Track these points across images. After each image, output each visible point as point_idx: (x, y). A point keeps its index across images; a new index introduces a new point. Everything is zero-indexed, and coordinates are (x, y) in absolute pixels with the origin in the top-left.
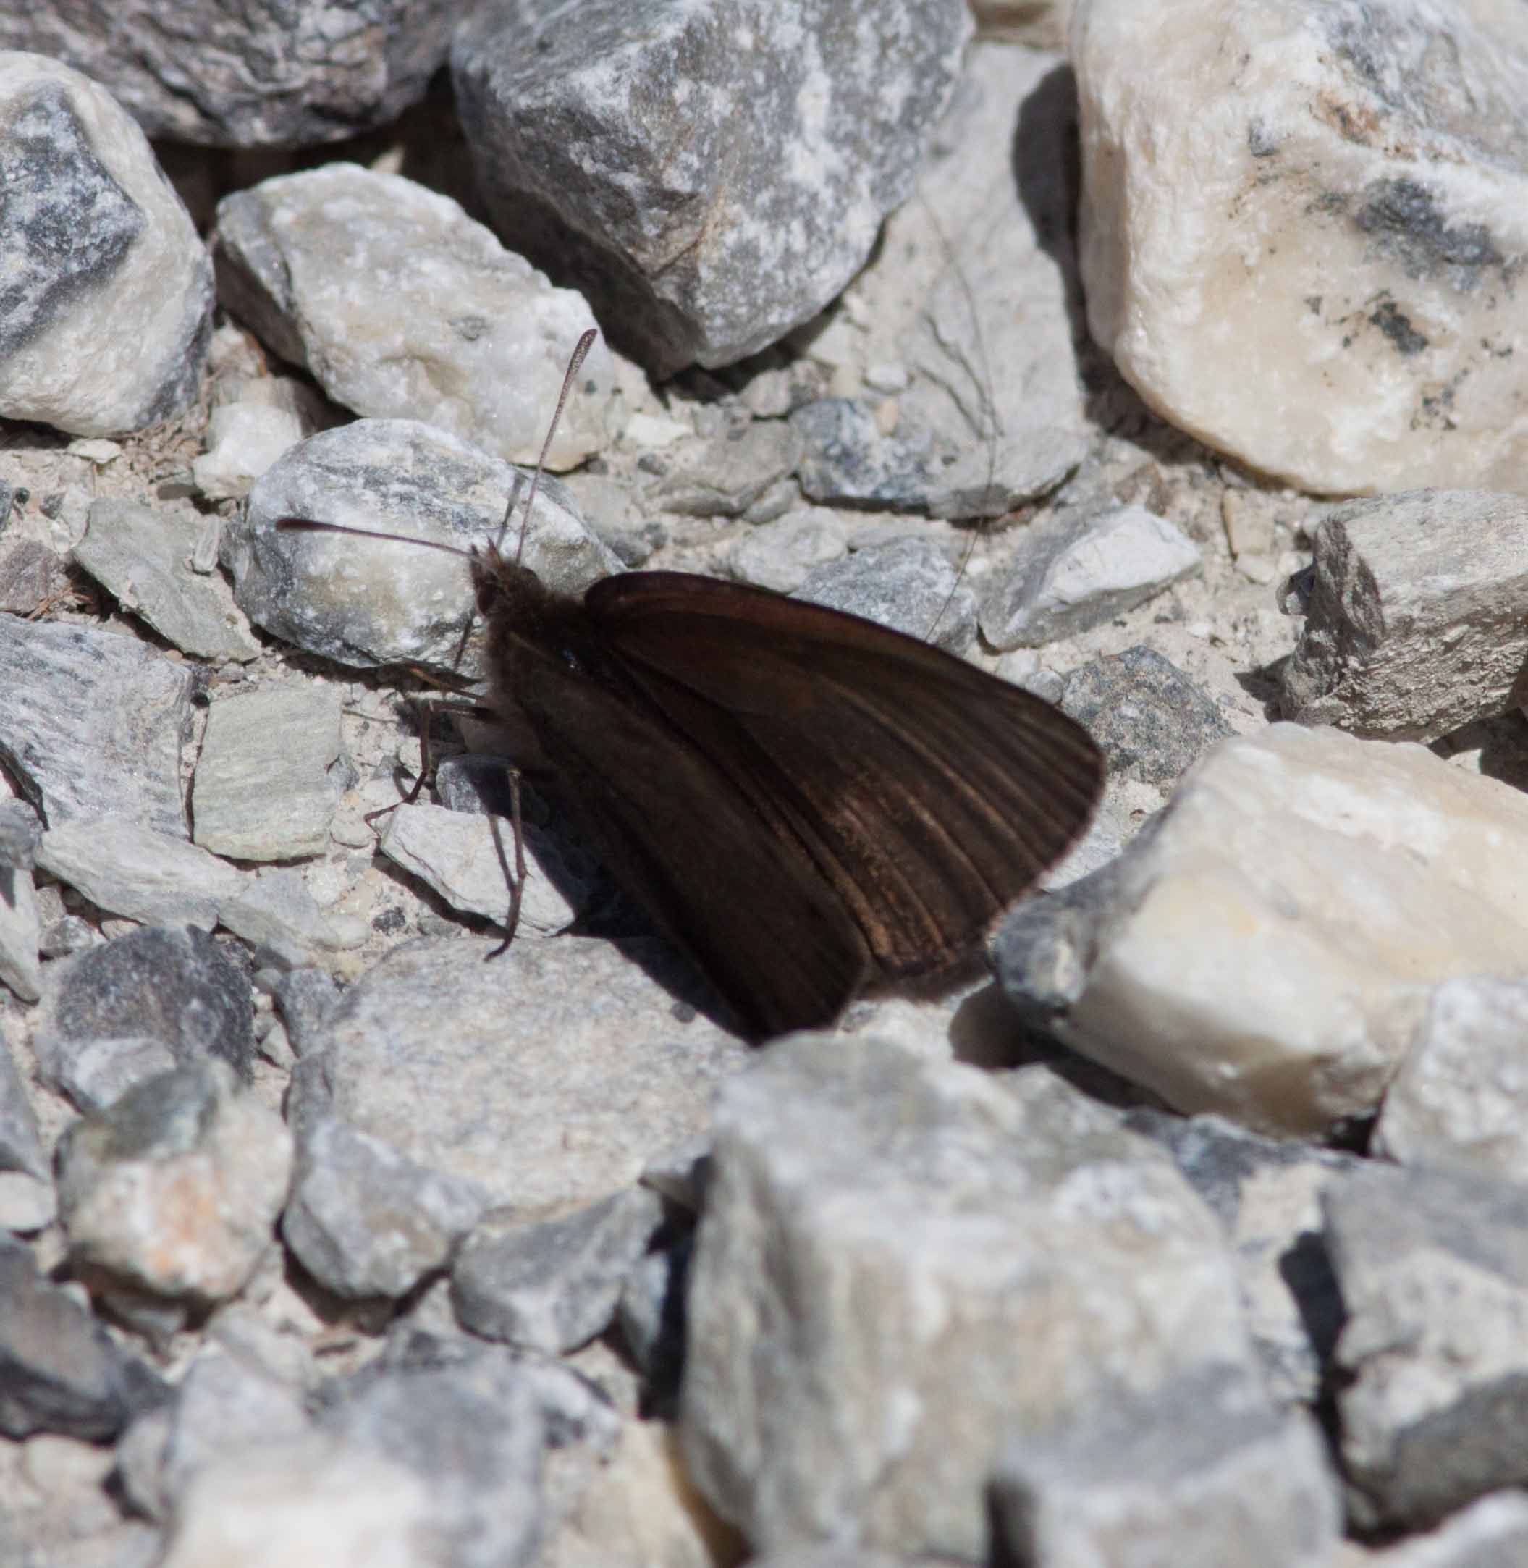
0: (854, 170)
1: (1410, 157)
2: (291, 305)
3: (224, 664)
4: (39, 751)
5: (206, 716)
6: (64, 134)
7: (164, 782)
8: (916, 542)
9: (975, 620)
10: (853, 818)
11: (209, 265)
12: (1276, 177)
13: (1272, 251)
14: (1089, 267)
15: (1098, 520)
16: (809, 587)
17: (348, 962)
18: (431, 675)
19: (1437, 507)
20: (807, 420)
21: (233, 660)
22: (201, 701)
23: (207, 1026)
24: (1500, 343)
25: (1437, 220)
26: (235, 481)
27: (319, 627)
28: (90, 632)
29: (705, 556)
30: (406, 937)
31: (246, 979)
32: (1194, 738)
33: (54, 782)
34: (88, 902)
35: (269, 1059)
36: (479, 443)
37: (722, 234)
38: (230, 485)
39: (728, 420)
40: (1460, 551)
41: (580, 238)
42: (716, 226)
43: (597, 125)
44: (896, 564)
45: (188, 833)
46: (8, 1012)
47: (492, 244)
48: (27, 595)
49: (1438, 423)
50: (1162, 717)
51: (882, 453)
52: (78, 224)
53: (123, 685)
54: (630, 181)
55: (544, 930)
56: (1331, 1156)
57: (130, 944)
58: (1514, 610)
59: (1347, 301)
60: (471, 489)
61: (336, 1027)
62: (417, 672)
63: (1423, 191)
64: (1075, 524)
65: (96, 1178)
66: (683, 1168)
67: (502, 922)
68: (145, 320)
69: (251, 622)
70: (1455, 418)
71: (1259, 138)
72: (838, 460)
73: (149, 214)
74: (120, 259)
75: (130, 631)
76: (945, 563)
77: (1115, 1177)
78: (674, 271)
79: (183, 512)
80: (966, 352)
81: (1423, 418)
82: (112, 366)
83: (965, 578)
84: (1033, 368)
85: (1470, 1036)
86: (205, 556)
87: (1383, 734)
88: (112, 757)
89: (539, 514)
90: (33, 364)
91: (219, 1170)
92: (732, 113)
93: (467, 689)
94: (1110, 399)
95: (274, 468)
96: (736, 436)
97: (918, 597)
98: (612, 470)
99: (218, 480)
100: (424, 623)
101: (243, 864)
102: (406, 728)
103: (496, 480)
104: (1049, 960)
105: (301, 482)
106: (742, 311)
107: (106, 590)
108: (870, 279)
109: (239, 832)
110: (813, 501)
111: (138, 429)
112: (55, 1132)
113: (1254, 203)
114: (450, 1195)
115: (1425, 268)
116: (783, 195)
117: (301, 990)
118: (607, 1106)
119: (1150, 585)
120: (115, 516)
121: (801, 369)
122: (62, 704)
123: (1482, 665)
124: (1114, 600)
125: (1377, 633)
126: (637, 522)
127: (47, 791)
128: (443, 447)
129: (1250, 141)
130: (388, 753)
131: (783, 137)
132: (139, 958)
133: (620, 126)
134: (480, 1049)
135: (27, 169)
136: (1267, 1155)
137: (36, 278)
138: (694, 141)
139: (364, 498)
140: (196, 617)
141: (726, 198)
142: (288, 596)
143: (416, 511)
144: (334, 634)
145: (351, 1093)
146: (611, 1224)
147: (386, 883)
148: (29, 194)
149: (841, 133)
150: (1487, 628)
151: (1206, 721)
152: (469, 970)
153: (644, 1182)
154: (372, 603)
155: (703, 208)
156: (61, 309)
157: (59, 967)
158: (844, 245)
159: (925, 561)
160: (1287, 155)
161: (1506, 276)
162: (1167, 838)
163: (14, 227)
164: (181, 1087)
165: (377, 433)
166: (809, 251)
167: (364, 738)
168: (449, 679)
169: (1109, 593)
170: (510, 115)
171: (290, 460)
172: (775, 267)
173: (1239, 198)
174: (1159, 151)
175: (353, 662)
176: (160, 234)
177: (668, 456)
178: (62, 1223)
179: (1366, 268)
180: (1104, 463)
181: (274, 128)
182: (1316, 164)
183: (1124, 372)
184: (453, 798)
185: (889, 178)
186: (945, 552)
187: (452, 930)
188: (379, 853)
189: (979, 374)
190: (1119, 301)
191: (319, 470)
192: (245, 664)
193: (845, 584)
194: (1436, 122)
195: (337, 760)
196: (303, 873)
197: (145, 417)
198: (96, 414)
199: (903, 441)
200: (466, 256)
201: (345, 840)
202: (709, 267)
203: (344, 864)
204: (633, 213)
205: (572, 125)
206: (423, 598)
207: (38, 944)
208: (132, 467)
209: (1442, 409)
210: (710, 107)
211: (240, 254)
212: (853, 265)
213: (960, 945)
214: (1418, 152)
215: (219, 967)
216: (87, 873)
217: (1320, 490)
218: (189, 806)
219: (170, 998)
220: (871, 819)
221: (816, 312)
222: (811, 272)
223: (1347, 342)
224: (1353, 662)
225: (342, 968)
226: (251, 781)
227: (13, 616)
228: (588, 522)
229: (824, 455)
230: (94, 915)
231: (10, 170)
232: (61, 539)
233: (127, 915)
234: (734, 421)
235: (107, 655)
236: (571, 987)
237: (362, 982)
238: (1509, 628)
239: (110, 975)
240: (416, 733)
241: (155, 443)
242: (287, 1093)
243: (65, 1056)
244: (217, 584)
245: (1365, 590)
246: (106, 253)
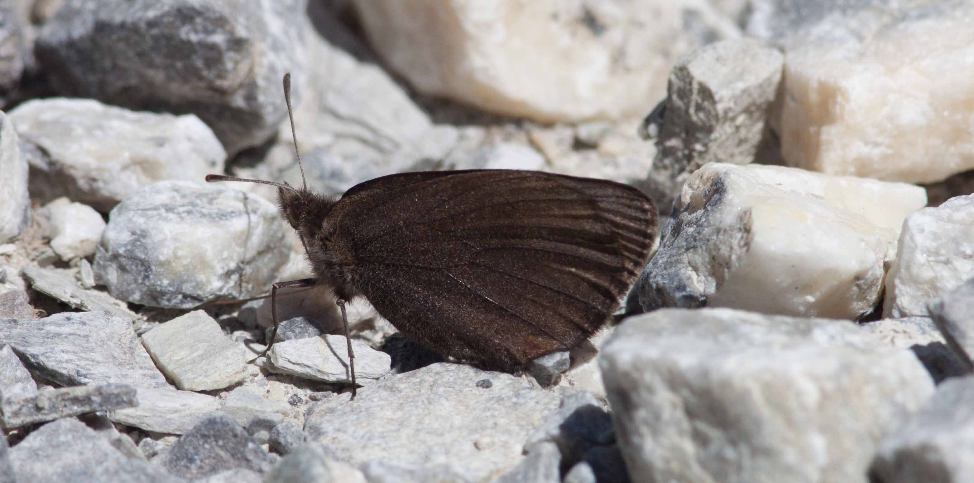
4: (83, 372)
26: (78, 245)
27: (171, 289)
28: (72, 314)
30: (309, 405)
34: (149, 432)
37: (262, 60)
40: (739, 70)
42: (258, 56)
43: (196, 12)
53: (104, 332)
54: (218, 38)
60: (215, 202)
61: (319, 440)
69: (128, 304)
78: (242, 88)
86: (89, 279)
88: (119, 364)
99: (70, 247)
100: (222, 272)
101: (214, 393)
109: (205, 377)
117: (286, 433)
118: (483, 428)
122: (81, 349)
125: (713, 122)
128: (188, 188)
133: (211, 7)
134: (401, 425)
141: (258, 41)
142: (151, 277)
143: (198, 217)
144: (179, 292)
147: (282, 386)
150: (751, 115)
155: (252, 46)
157: (157, 460)
165: (153, 190)
202: (261, 79)
203: (256, 383)
204: (221, 57)
205: (181, 18)
206: (219, 258)
208: (22, 255)
219: (234, 449)
226: (195, 355)
230: (157, 435)
233: (171, 432)
235: (87, 322)
239: (192, 451)
241: (27, 240)
244: (97, 292)
245: (703, 100)
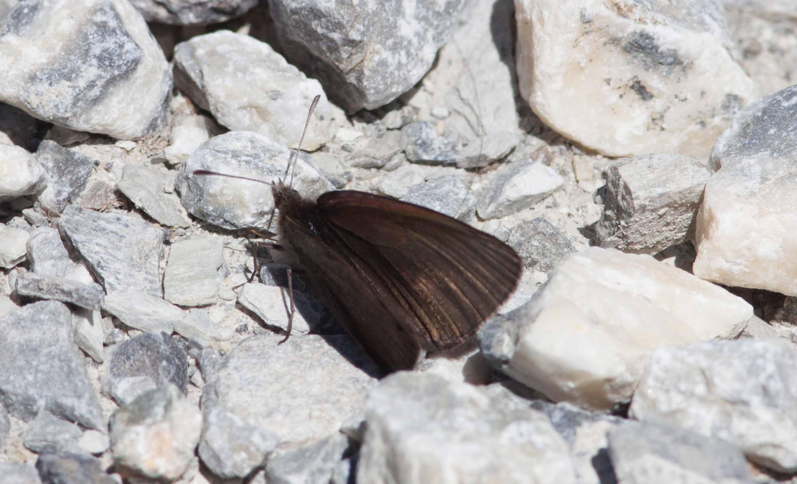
0: (426, 30)
1: (645, 23)
2: (203, 87)
3: (177, 229)
4: (103, 264)
5: (170, 249)
6: (112, 20)
7: (152, 275)
8: (450, 177)
9: (474, 208)
10: (424, 287)
11: (171, 72)
12: (592, 31)
13: (591, 61)
14: (520, 68)
15: (523, 168)
16: (408, 196)
17: (225, 346)
18: (259, 232)
19: (655, 161)
20: (408, 129)
21: (180, 227)
22: (167, 243)
23: (169, 373)
24: (682, 96)
25: (656, 48)
26: (182, 157)
27: (214, 214)
28: (123, 217)
29: (368, 184)
30: (248, 336)
31: (185, 353)
32: (561, 254)
33: (109, 276)
34: (123, 323)
35: (194, 384)
36: (278, 140)
37: (373, 56)
38: (179, 158)
39: (377, 130)
40: (664, 178)
41: (318, 59)
42: (371, 53)
43: (323, 14)
44: (443, 186)
45: (162, 296)
46: (91, 367)
47: (283, 61)
48: (99, 202)
49: (658, 128)
50: (548, 245)
51: (438, 143)
52: (118, 55)
53: (136, 237)
54: (336, 36)
55: (302, 332)
56: (612, 418)
57: (139, 339)
58: (686, 201)
59: (621, 80)
60: (274, 158)
61: (220, 371)
62: (253, 231)
63: (650, 36)
64: (514, 169)
65: (124, 432)
66: (356, 426)
67: (286, 329)
68: (145, 93)
69: (188, 212)
70: (664, 126)
71: (584, 16)
72: (421, 146)
73: (146, 51)
74: (134, 69)
75: (140, 216)
76: (463, 186)
77: (525, 427)
78: (354, 72)
79: (161, 169)
80: (471, 101)
81: (652, 126)
82: (132, 112)
83: (470, 191)
84: (498, 108)
85: (666, 370)
86: (169, 186)
87: (636, 251)
88: (132, 266)
89: (301, 168)
90: (100, 111)
91: (172, 429)
92: (377, 9)
93: (273, 238)
94: (528, 120)
95: (195, 151)
96: (380, 136)
97: (452, 199)
98: (331, 150)
99: (175, 156)
100: (256, 211)
101: (184, 308)
102: (249, 254)
103: (284, 155)
104: (501, 342)
105: (206, 156)
106: (382, 87)
107: (130, 200)
108: (433, 74)
109: (182, 294)
110: (411, 162)
111: (143, 136)
112: (109, 414)
113: (584, 42)
114: (264, 437)
115: (651, 67)
116: (398, 41)
117: (206, 357)
118: (327, 402)
119: (544, 193)
120: (133, 170)
121: (406, 109)
122: (112, 245)
123: (674, 223)
124: (530, 200)
125: (632, 211)
126: (341, 171)
127: (106, 280)
128: (263, 142)
129: (581, 17)
130: (242, 263)
131: (397, 18)
132: (142, 345)
133: (332, 14)
134: (276, 379)
135: (97, 34)
136: (587, 418)
137: (101, 77)
138: (361, 20)
139: (232, 162)
140: (165, 210)
141: (374, 42)
142: (202, 201)
143: (252, 168)
144: (220, 216)
145: (226, 397)
146: (328, 448)
147: (241, 314)
148: (98, 44)
149: (421, 16)
150: (676, 209)
151: (565, 247)
152: (272, 348)
153: (341, 431)
154: (235, 204)
155: (365, 46)
156: (111, 89)
157: (111, 349)
158: (422, 60)
159: (455, 185)
160: (596, 23)
161: (684, 69)
162: (547, 292)
163: (92, 57)
164: (157, 396)
165: (237, 137)
166: (408, 63)
167: (233, 257)
168: (266, 234)
169: (527, 197)
170: (289, 10)
171: (202, 148)
172: (394, 69)
173: (577, 40)
174: (546, 22)
175: (228, 227)
176: (150, 59)
177: (353, 145)
178: (111, 450)
179: (628, 67)
180: (526, 145)
181: (198, 17)
182: (608, 26)
183: (534, 110)
184: (267, 281)
185: (440, 34)
186: (462, 181)
187: (266, 333)
188: (238, 303)
189: (477, 112)
190: (531, 82)
191: (213, 151)
192: (185, 229)
193: (423, 194)
194: (655, 9)
195: (221, 266)
196: (208, 311)
197: (146, 131)
198: (126, 131)
199: (446, 137)
200: (272, 66)
201: (225, 297)
202: (368, 70)
203: (224, 307)
204: (338, 48)
205: (313, 14)
206: (255, 202)
207: (103, 340)
208: (140, 151)
209: (659, 122)
210: (368, 6)
211: (183, 67)
212: (426, 68)
213: (466, 336)
214: (648, 21)
215: (174, 348)
216: (123, 312)
217: (612, 155)
218: (163, 285)
219: (154, 360)
220: (430, 287)
221: (411, 87)
222: (409, 71)
223: (621, 96)
224: (623, 223)
225: (223, 348)
226: (187, 275)
227: (93, 210)
228: (321, 171)
229: (415, 144)
230: (125, 328)
231: (91, 34)
232: (112, 180)
233: (138, 328)
234: (380, 130)
235: (130, 225)
236: (313, 354)
237: (231, 353)
238: (685, 209)
239: (131, 351)
240: (252, 256)
241: (150, 142)
242: (201, 397)
243: (113, 384)
244: (174, 197)
245: (626, 194)
246: (129, 67)
